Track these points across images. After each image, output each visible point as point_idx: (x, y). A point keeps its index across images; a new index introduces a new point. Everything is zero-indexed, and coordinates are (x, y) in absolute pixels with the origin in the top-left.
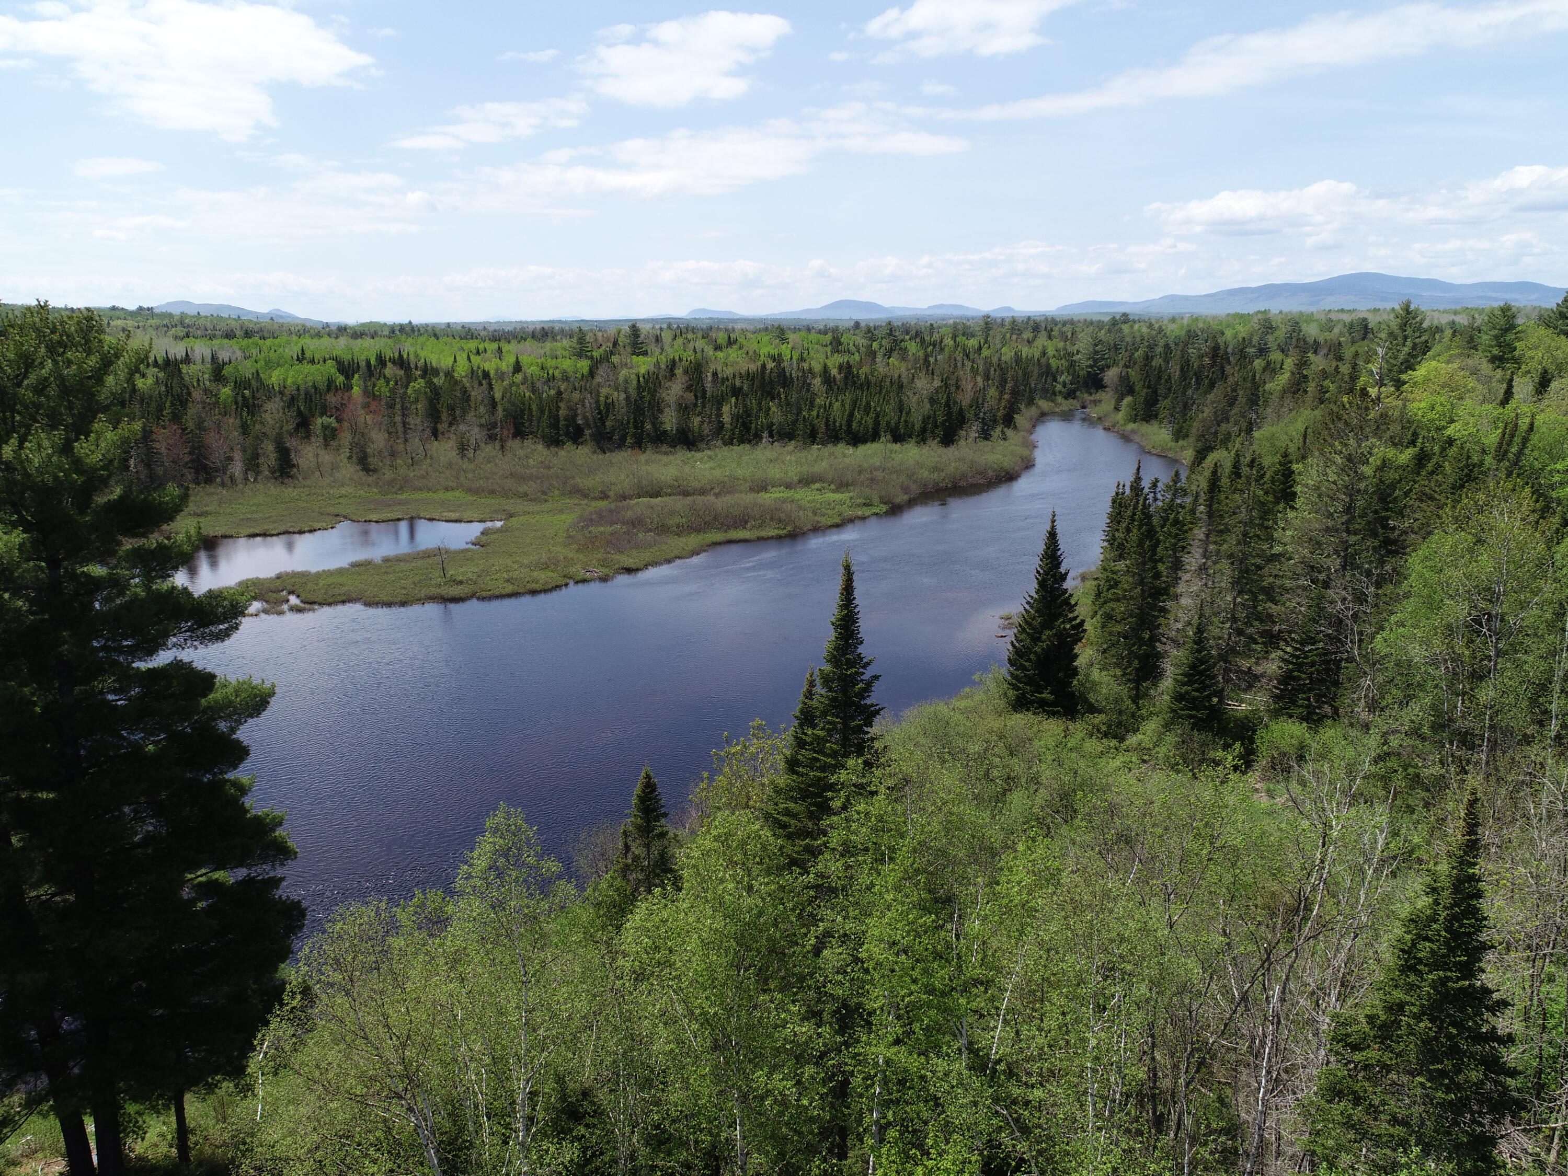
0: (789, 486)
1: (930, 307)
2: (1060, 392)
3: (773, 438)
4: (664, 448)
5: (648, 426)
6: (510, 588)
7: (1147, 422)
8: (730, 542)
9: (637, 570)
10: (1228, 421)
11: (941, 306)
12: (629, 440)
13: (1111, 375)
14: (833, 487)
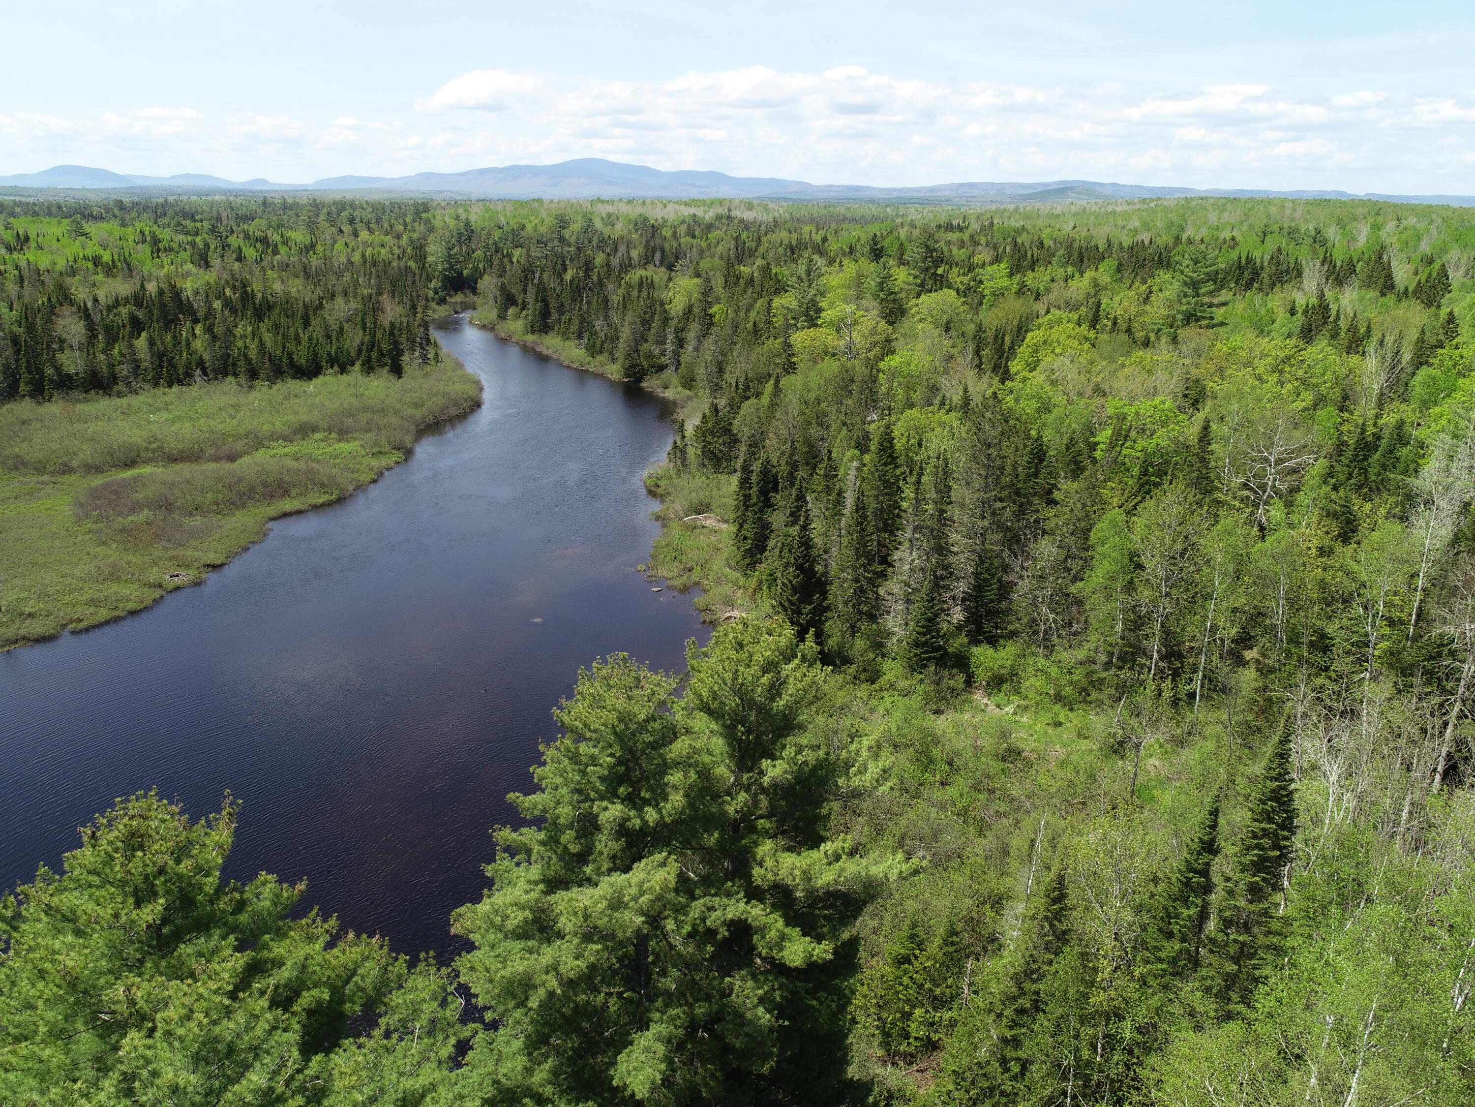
0: (288, 439)
1: (173, 177)
2: (433, 299)
3: (207, 376)
4: (75, 394)
5: (49, 371)
6: (104, 614)
7: (546, 333)
8: (285, 515)
9: (223, 565)
10: (647, 341)
11: (187, 176)
12: (23, 388)
13: (488, 283)
14: (333, 435)
